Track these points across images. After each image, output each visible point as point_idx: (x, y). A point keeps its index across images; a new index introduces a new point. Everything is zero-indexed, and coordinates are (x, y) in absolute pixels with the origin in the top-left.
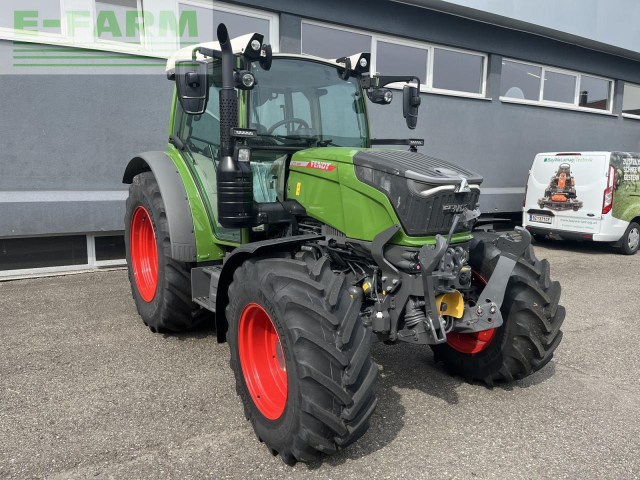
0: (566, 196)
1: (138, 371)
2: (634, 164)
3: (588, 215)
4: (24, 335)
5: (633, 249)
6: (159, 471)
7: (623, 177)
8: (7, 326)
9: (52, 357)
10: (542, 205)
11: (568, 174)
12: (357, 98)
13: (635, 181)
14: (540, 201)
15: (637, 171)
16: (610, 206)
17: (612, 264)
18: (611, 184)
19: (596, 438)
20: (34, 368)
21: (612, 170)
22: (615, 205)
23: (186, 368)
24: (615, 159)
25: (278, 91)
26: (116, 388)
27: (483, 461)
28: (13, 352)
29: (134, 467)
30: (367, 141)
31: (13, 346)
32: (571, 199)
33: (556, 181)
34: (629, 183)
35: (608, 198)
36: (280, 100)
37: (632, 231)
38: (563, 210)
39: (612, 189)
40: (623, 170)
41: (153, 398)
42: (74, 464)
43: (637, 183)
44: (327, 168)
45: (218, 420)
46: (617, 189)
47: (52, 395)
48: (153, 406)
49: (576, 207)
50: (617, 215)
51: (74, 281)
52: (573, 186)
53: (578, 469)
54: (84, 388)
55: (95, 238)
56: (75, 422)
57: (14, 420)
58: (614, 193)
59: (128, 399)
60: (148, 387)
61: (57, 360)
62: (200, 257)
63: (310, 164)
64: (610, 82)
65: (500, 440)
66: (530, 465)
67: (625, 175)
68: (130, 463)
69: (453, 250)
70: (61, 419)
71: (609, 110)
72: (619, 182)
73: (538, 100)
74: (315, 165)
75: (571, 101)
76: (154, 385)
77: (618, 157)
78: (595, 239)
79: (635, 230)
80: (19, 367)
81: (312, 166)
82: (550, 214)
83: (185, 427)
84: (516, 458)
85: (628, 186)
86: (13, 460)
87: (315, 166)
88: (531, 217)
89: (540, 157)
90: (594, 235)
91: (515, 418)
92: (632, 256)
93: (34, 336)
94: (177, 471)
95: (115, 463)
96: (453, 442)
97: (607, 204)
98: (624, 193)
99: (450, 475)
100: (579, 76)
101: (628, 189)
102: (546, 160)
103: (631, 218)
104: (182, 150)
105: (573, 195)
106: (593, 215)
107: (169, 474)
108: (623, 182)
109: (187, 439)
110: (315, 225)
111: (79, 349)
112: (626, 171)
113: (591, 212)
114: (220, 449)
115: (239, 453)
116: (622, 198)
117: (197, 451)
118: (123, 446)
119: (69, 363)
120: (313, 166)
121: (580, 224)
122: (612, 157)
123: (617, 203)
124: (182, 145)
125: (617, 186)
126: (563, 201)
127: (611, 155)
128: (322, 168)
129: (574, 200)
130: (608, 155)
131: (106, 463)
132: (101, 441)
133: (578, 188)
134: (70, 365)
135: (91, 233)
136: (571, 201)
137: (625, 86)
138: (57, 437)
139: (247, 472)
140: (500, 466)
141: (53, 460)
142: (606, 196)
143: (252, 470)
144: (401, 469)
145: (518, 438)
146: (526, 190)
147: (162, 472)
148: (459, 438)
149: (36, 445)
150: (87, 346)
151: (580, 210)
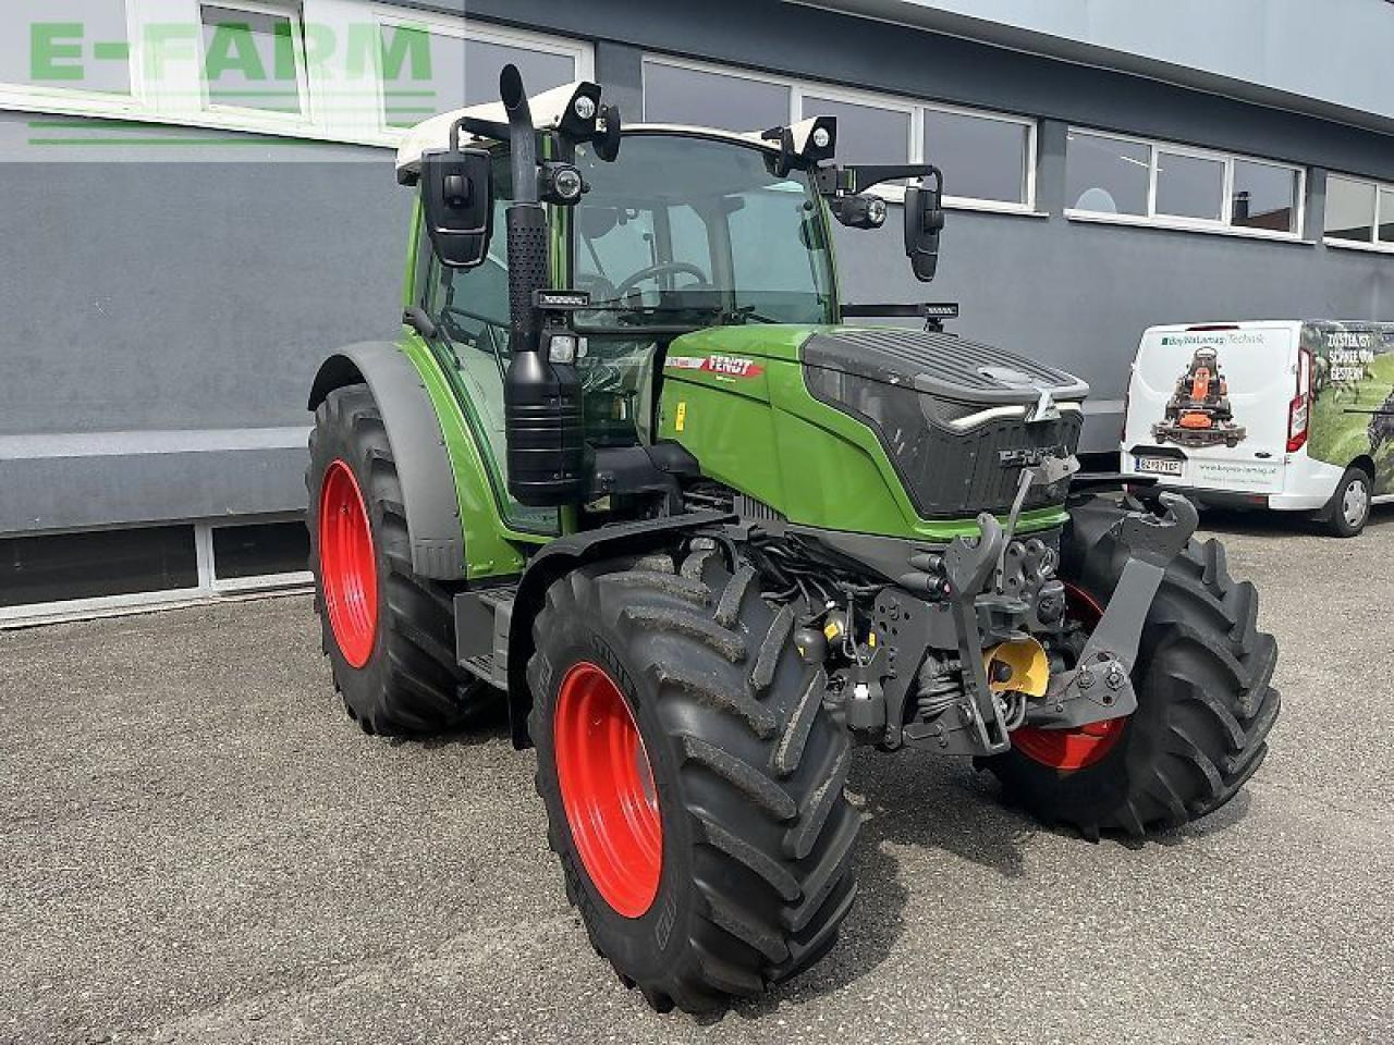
0: (1209, 416)
1: (329, 807)
2: (1350, 345)
3: (1257, 455)
4: (77, 739)
5: (1354, 524)
6: (397, 1004)
7: (1328, 373)
8: (38, 722)
9: (144, 783)
10: (1160, 437)
11: (1213, 370)
12: (808, 215)
13: (1355, 381)
14: (1155, 427)
15: (1358, 359)
16: (1303, 436)
17: (1311, 557)
18: (1304, 389)
19: (1289, 907)
20: (108, 807)
21: (1305, 357)
22: (1313, 434)
23: (431, 797)
24: (1311, 335)
25: (638, 205)
26: (286, 841)
27: (1062, 959)
28: (59, 774)
29: (342, 998)
30: (831, 310)
31: (57, 764)
32: (1220, 422)
33: (1188, 386)
34: (1342, 385)
35: (1299, 417)
36: (643, 224)
37: (1353, 487)
38: (1205, 446)
39: (1305, 399)
40: (1328, 359)
41: (368, 859)
42: (216, 997)
43: (1359, 385)
44: (744, 371)
45: (510, 898)
46: (1315, 399)
47: (154, 859)
48: (370, 875)
49: (1232, 439)
50: (1318, 454)
51: (170, 625)
52: (1225, 394)
53: (1255, 968)
54: (220, 844)
55: (214, 529)
56: (209, 914)
57: (77, 914)
58: (1311, 407)
59: (315, 863)
60: (355, 838)
61: (155, 789)
62: (475, 569)
63: (706, 364)
64: (1297, 173)
65: (1094, 917)
66: (1156, 964)
67: (1333, 369)
68: (335, 991)
69: (1021, 547)
70: (179, 908)
71: (1296, 232)
72: (1319, 385)
73: (1144, 213)
74: (718, 365)
75: (1215, 214)
76: (367, 833)
77: (1317, 330)
78: (1273, 504)
79: (1357, 484)
80: (76, 805)
81: (711, 367)
82: (1179, 456)
83: (442, 914)
84: (1128, 950)
85: (1339, 393)
86: (87, 993)
87: (718, 368)
88: (1138, 463)
89: (1153, 335)
90: (1270, 497)
91: (1122, 874)
92: (1352, 540)
93: (99, 740)
94: (435, 1002)
95: (303, 993)
96: (999, 925)
97: (1296, 431)
98: (1332, 406)
99: (997, 989)
100: (1229, 162)
101: (1339, 397)
102: (1165, 341)
103: (1348, 460)
104: (432, 338)
105: (1224, 414)
106: (1268, 456)
107: (418, 1008)
108: (1329, 383)
109: (448, 938)
110: (718, 496)
111: (201, 765)
112: (1334, 361)
113: (1263, 450)
114: (518, 957)
115: (560, 963)
116: (1327, 416)
117: (470, 960)
118: (316, 958)
119: (181, 794)
120: (714, 367)
121: (1243, 475)
122: (1305, 330)
123: (1318, 429)
124: (433, 327)
125: (1315, 393)
126: (1206, 428)
127: (1303, 327)
128: (734, 371)
129: (1228, 423)
130: (1296, 327)
131: (284, 992)
132: (267, 949)
133: (1234, 398)
134: (184, 797)
135: (204, 520)
136: (1221, 426)
137: (1328, 179)
138: (175, 945)
139: (580, 998)
140: (1096, 968)
141: (172, 992)
142: (1295, 416)
143: (589, 993)
144: (896, 981)
145: (1130, 912)
146: (1127, 406)
147: (403, 1005)
148: (1010, 916)
149: (131, 961)
150: (216, 758)
151: (1240, 445)
